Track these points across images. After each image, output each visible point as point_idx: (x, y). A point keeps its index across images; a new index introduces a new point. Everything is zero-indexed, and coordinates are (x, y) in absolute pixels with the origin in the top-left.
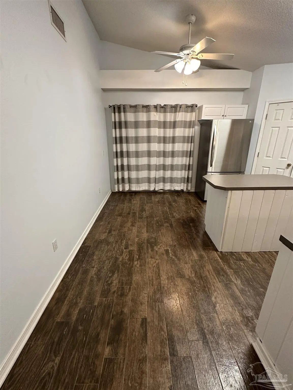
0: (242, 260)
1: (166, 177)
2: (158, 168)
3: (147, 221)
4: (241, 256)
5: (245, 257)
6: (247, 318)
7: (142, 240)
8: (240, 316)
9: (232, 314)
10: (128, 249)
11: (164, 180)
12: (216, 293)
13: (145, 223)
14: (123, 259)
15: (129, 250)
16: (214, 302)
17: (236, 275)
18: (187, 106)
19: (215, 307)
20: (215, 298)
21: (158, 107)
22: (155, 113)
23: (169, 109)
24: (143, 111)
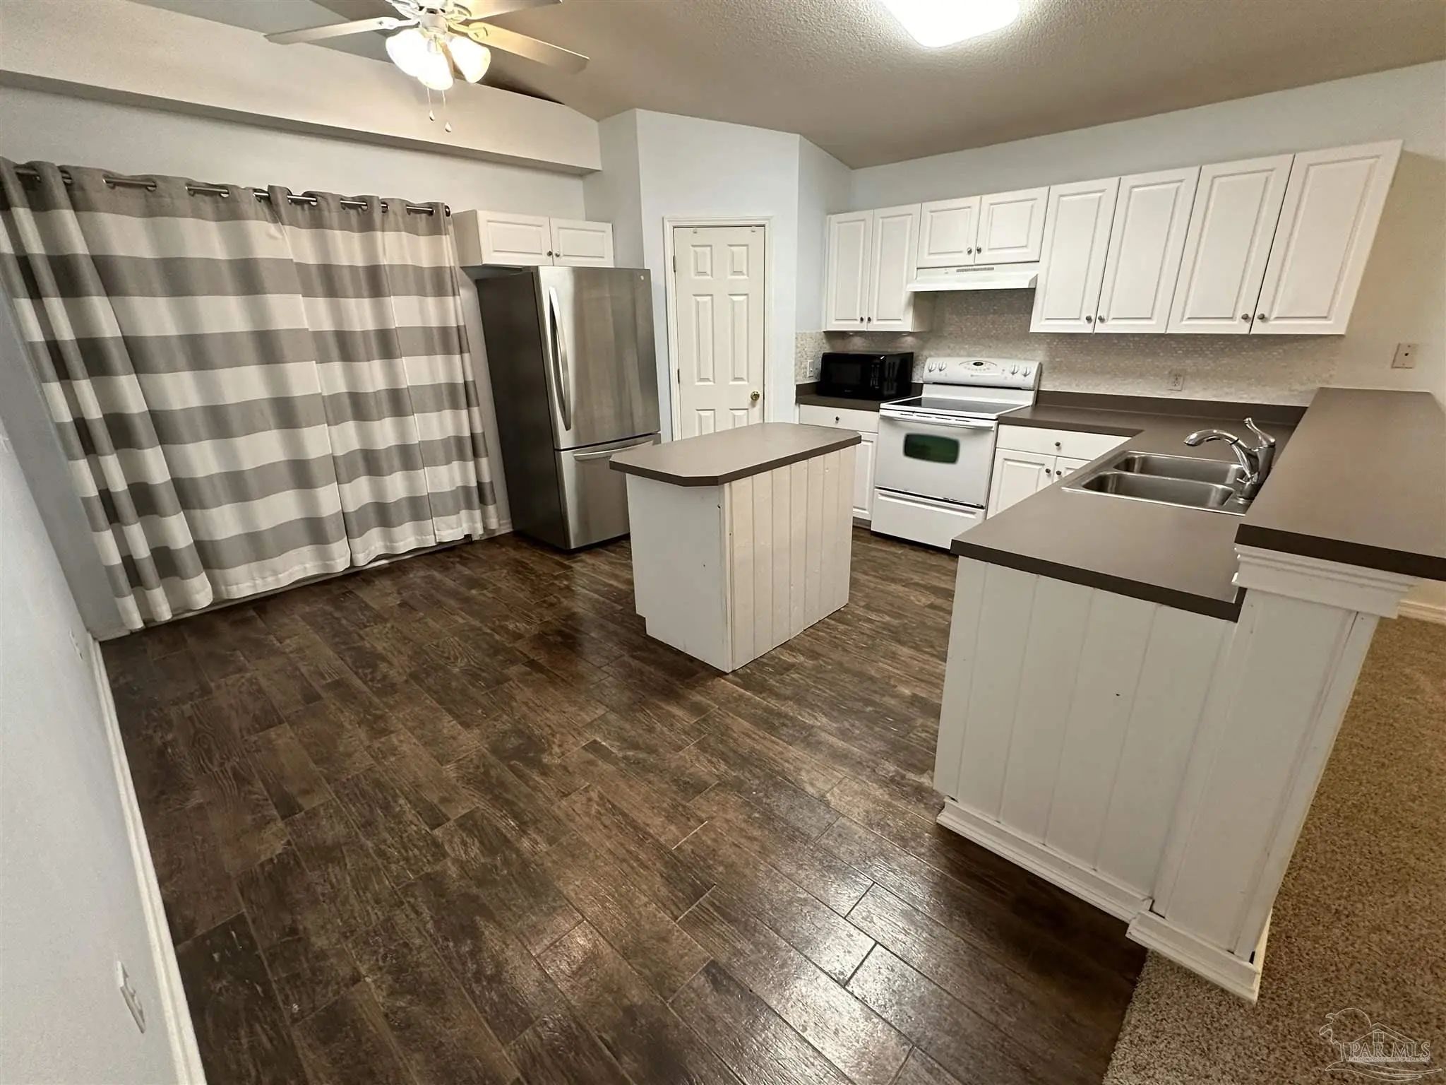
0: (789, 667)
1: (391, 499)
2: (342, 469)
3: (429, 690)
4: (780, 659)
5: (787, 657)
6: (892, 780)
7: (472, 760)
8: (881, 787)
9: (867, 795)
10: (448, 820)
11: (383, 515)
12: (803, 773)
13: (428, 702)
14: (462, 865)
15: (455, 821)
16: (816, 796)
17: (807, 707)
18: (412, 210)
19: (827, 805)
20: (812, 785)
21: (280, 199)
22: (272, 228)
23: (333, 215)
24: (197, 215)
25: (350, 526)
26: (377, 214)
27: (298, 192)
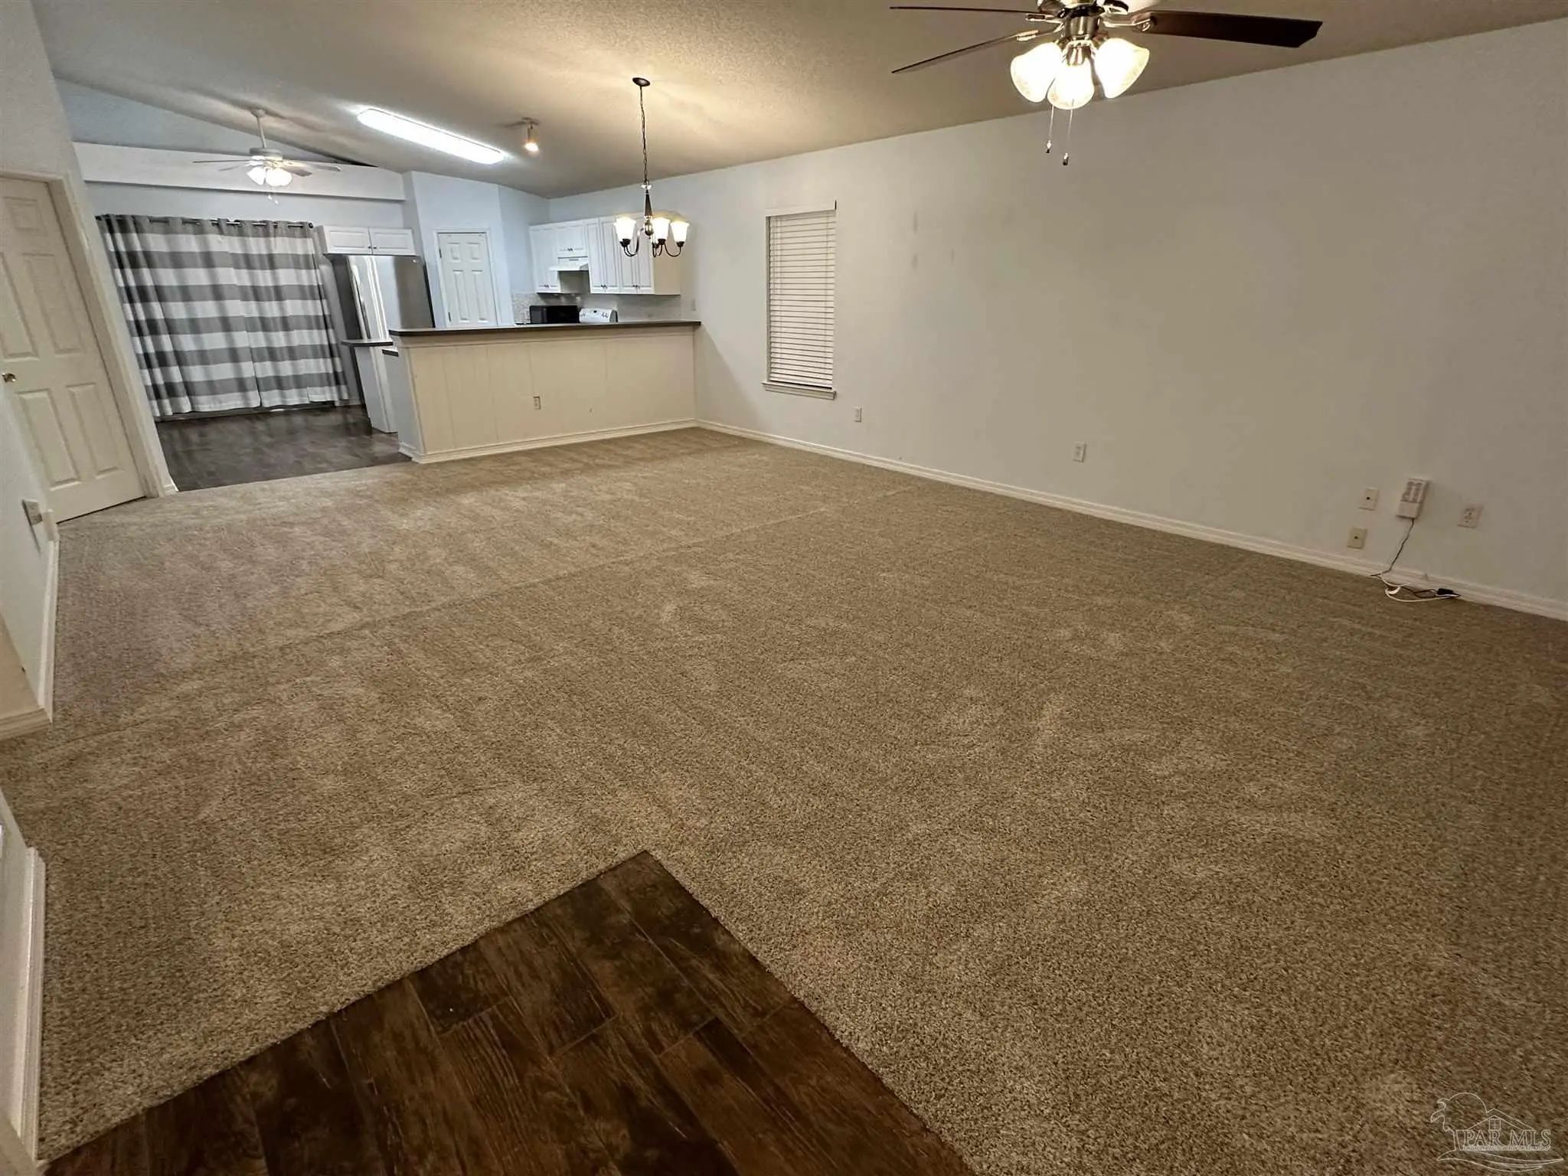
1: (284, 375)
2: (256, 355)
11: (279, 383)
18: (291, 226)
21: (224, 225)
22: (219, 237)
23: (249, 230)
24: (186, 232)
25: (260, 384)
26: (272, 230)
27: (232, 221)
